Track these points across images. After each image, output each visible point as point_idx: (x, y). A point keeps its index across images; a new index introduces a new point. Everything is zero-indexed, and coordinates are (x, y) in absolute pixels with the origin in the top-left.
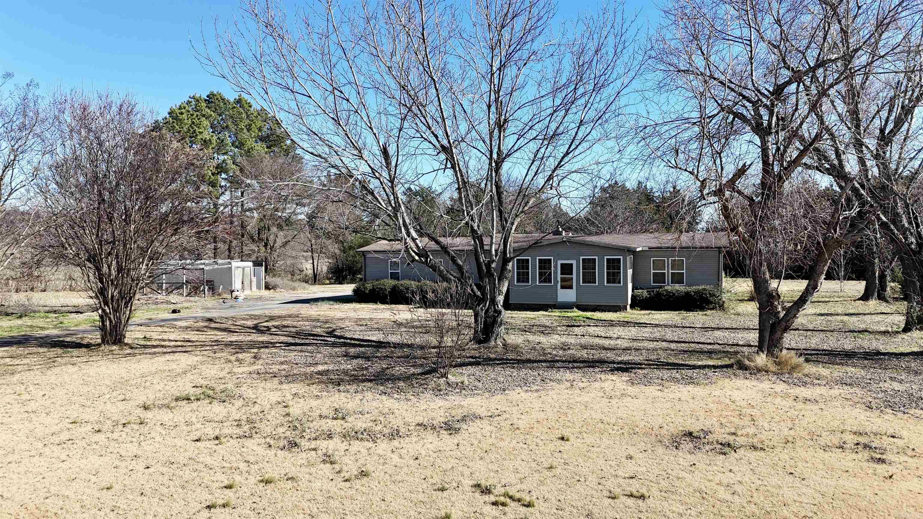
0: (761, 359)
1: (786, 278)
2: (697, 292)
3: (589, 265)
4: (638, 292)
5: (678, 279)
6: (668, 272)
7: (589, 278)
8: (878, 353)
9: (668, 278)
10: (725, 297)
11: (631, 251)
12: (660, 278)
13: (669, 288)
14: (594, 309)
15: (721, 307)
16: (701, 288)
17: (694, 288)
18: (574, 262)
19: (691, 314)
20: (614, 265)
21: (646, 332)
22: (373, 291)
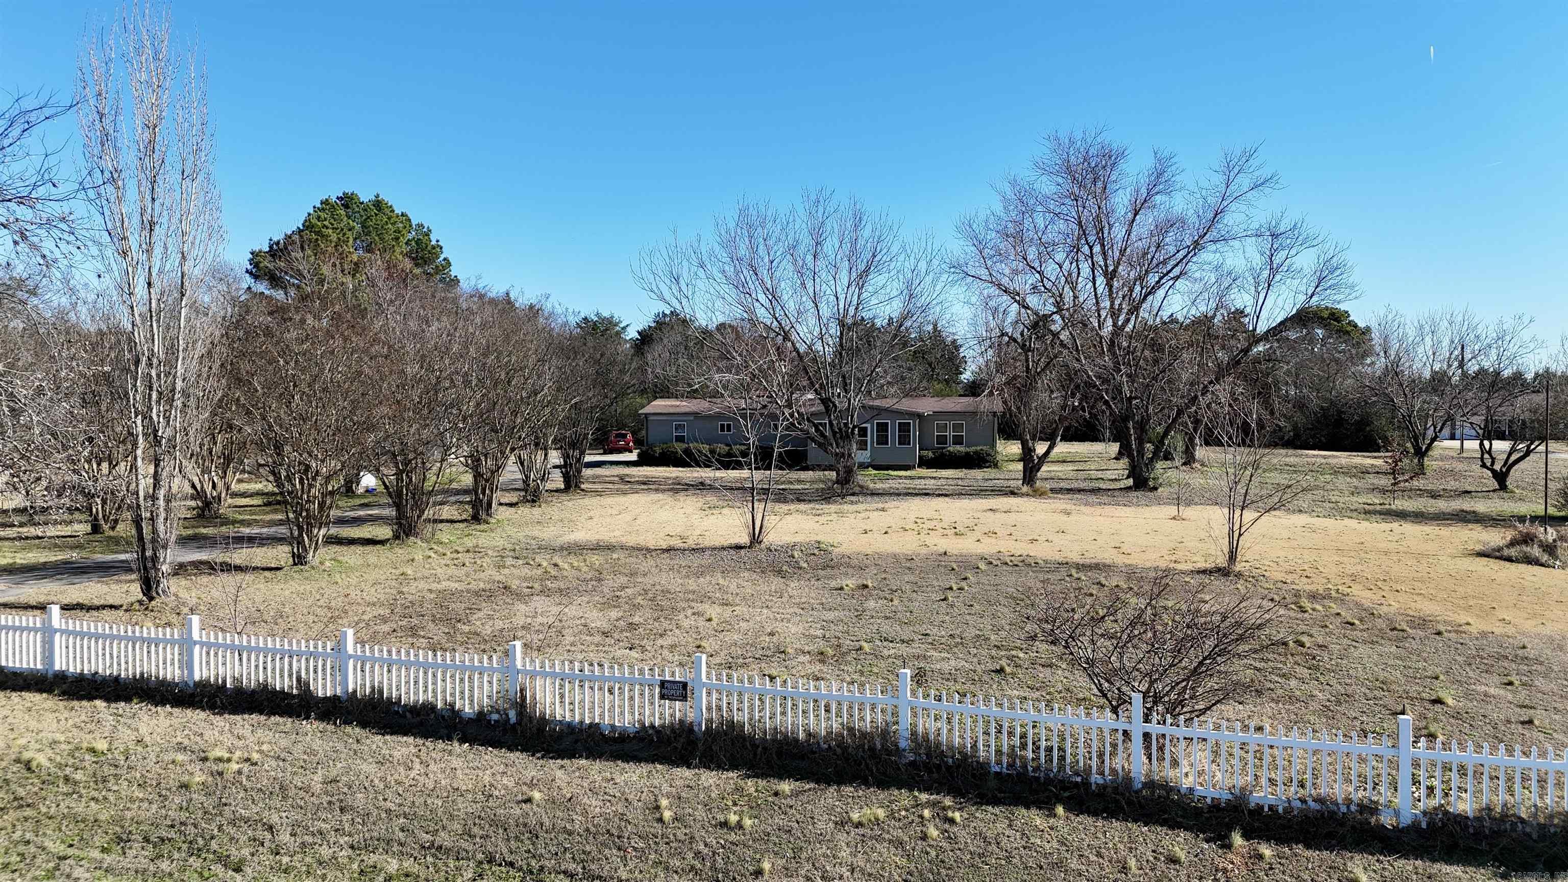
0: (1025, 489)
1: (1040, 440)
2: (976, 453)
3: (883, 428)
4: (925, 453)
5: (958, 441)
6: (950, 434)
7: (883, 440)
8: (1100, 489)
9: (950, 440)
10: (999, 458)
11: (920, 416)
12: (942, 440)
13: (951, 449)
14: (888, 468)
15: (996, 466)
16: (979, 448)
17: (973, 449)
18: (868, 425)
19: (971, 471)
20: (905, 428)
21: (943, 482)
22: (663, 454)
